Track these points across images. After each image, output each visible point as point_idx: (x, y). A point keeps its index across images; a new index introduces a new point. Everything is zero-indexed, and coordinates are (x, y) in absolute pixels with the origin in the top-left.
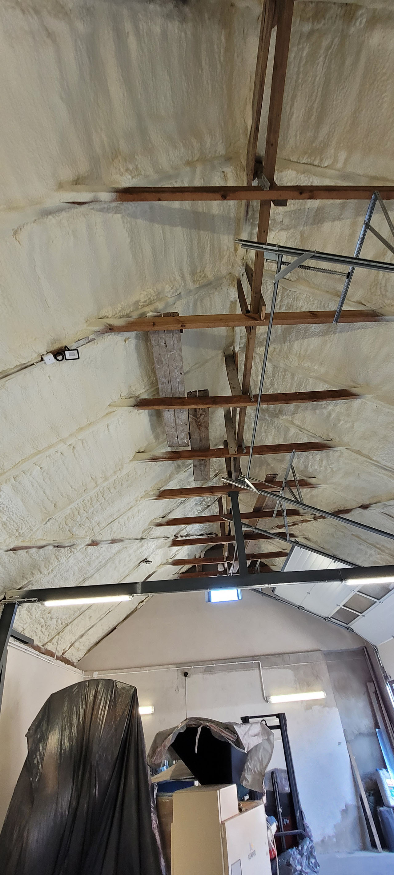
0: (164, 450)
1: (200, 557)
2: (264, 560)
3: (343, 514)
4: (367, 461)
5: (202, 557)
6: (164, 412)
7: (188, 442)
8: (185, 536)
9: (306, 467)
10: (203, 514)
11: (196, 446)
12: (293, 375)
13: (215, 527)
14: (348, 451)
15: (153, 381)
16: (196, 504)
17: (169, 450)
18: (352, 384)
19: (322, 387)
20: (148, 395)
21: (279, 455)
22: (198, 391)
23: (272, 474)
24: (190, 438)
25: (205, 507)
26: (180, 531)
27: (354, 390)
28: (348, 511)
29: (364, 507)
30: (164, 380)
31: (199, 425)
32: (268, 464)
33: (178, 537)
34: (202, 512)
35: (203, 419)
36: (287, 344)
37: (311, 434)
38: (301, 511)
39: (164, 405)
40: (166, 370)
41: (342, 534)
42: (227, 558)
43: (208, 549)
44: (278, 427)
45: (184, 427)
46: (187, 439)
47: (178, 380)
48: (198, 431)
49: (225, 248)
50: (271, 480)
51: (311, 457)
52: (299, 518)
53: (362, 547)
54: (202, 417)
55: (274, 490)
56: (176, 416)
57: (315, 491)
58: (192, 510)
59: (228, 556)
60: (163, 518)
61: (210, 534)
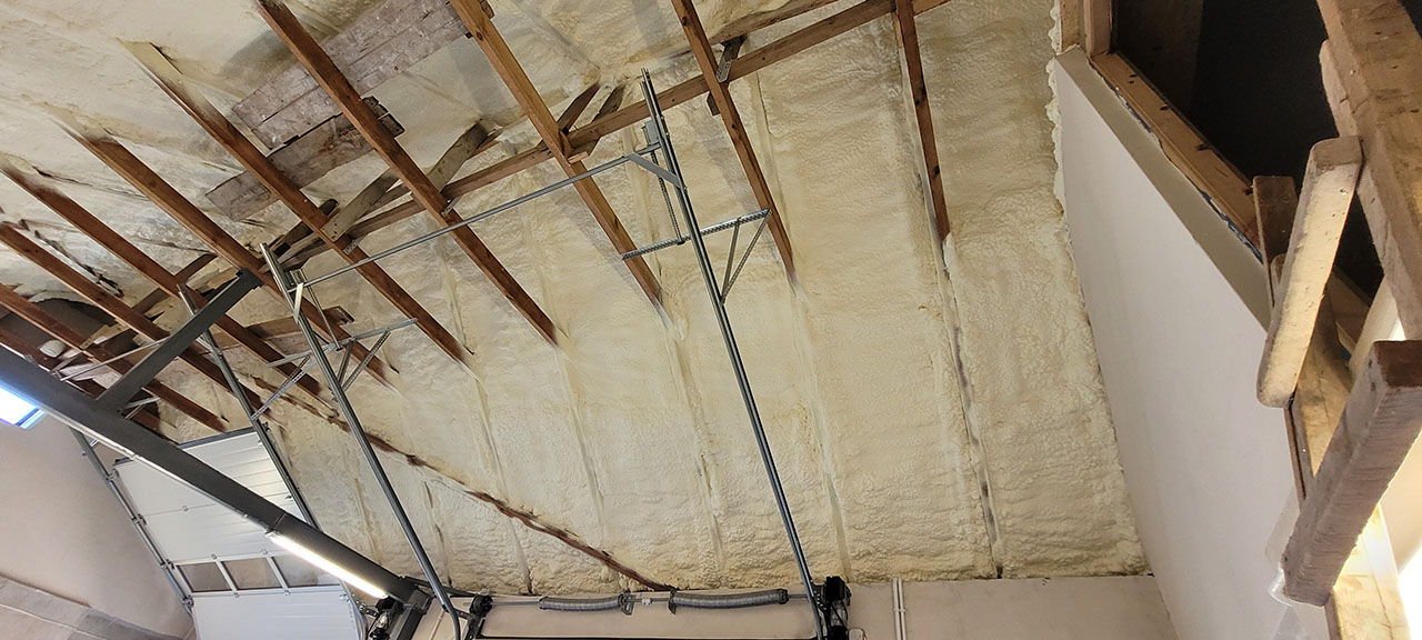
0: (213, 102)
1: (28, 297)
2: (163, 405)
3: (377, 445)
4: (480, 415)
5: (31, 300)
6: (299, 67)
7: (277, 143)
8: (47, 241)
9: (404, 350)
10: (141, 247)
11: (280, 161)
12: (522, 243)
13: (138, 286)
14: (475, 384)
15: (339, 14)
16: (152, 222)
17: (224, 111)
18: (565, 327)
19: (532, 292)
20: (304, 16)
21: (385, 301)
22: (389, 115)
23: (346, 313)
24: (289, 143)
25: (164, 240)
26: (47, 225)
27: (558, 334)
28: (386, 447)
29: (413, 460)
30: (360, 39)
31: (328, 146)
32: (357, 295)
33: (27, 229)
34: (145, 240)
35: (346, 149)
36: (558, 208)
37: (459, 323)
38: (326, 393)
39: (313, 63)
40: (383, 37)
41: (343, 468)
42: (93, 348)
43: (67, 301)
44: (430, 271)
45: (301, 122)
46: (283, 137)
47: (381, 68)
48: (314, 151)
49: (626, 42)
50: (336, 319)
51: (424, 345)
52: (308, 398)
53: (348, 505)
54: (350, 145)
55: (322, 333)
56: (310, 96)
57: (376, 387)
58: (130, 220)
59: (98, 346)
60: (41, 173)
61: (111, 283)
